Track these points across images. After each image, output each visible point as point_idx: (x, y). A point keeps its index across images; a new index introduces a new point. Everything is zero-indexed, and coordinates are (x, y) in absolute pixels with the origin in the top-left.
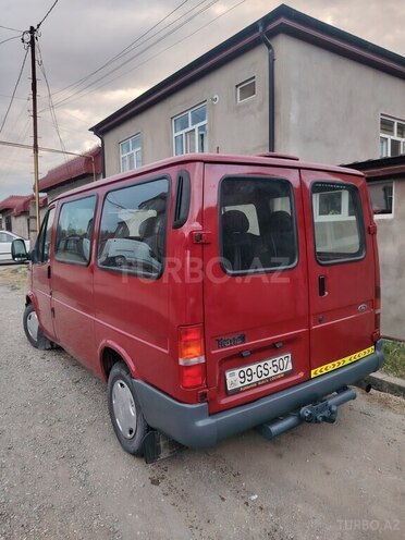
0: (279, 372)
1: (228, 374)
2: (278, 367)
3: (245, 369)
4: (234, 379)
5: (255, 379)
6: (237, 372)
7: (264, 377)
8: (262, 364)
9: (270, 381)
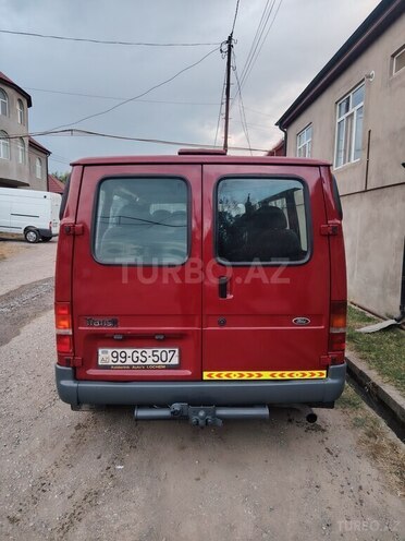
0: (160, 362)
1: (100, 351)
2: (160, 358)
3: (119, 351)
4: (106, 356)
5: (129, 362)
6: (110, 351)
7: (139, 363)
8: (140, 351)
9: (146, 367)
